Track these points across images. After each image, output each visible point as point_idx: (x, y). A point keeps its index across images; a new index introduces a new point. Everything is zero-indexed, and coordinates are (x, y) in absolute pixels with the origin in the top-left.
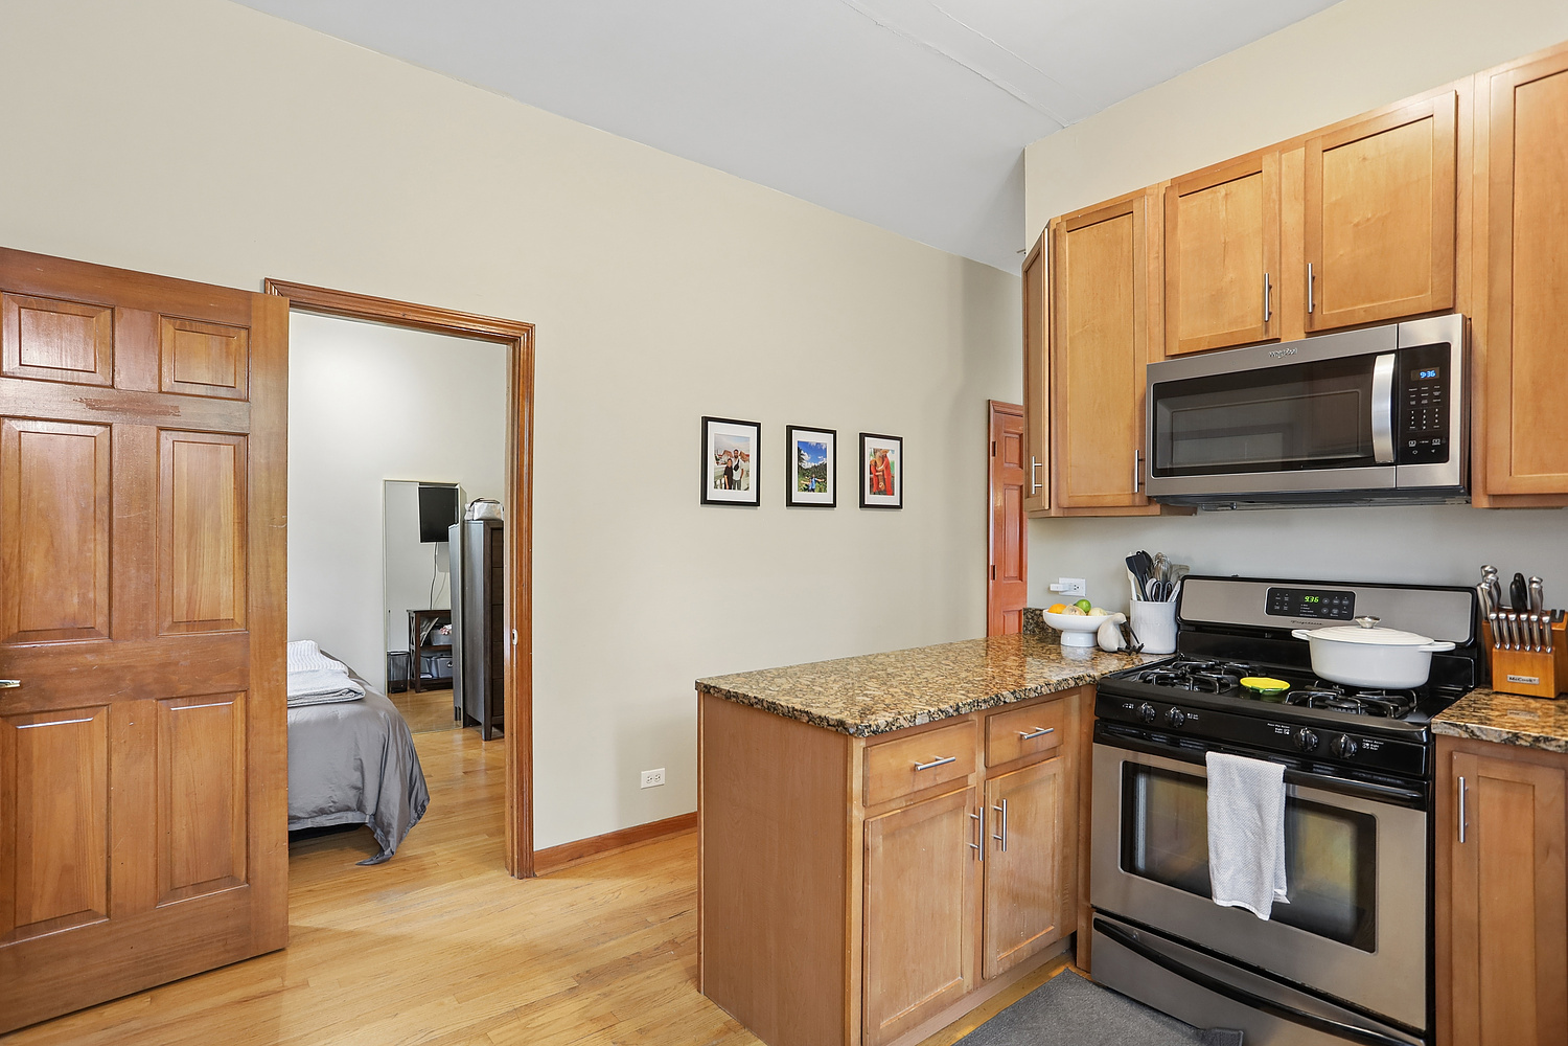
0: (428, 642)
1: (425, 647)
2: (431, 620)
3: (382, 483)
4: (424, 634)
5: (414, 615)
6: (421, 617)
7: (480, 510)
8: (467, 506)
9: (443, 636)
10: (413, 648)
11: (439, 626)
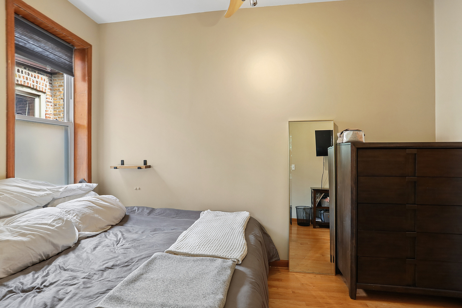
0: (320, 204)
1: (318, 207)
2: (321, 194)
3: (288, 122)
4: (318, 200)
5: (313, 191)
6: (316, 192)
7: (346, 137)
8: (339, 134)
9: (327, 202)
10: (313, 206)
11: (325, 197)
